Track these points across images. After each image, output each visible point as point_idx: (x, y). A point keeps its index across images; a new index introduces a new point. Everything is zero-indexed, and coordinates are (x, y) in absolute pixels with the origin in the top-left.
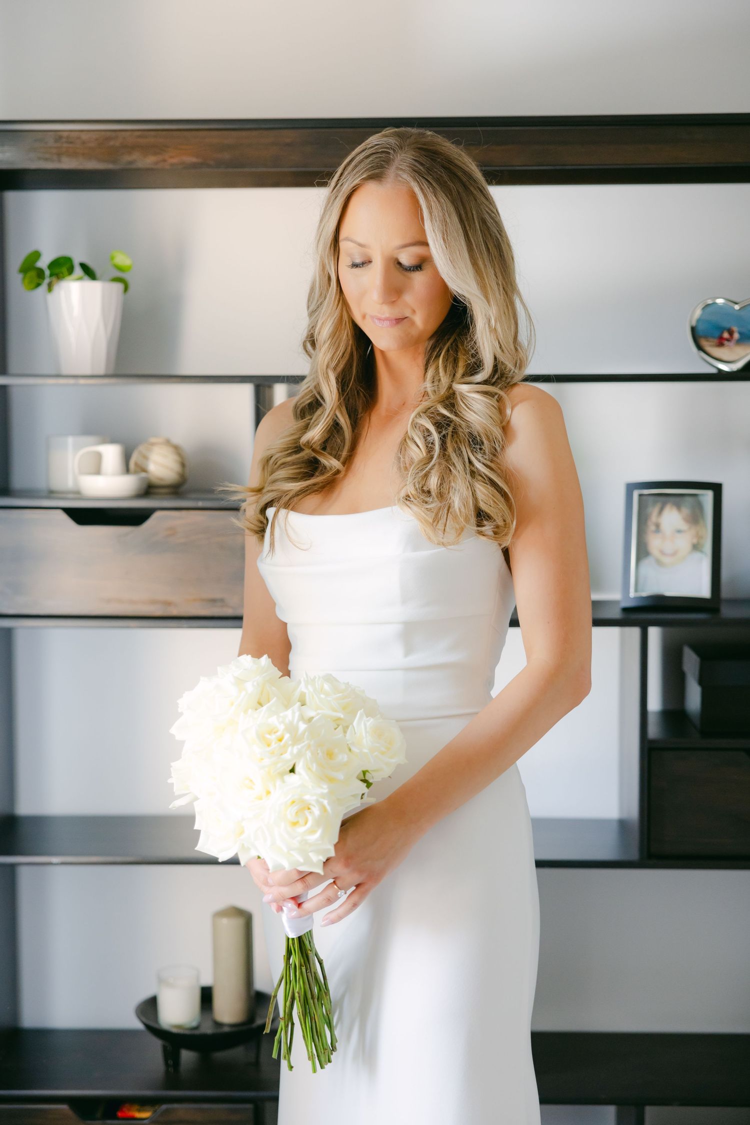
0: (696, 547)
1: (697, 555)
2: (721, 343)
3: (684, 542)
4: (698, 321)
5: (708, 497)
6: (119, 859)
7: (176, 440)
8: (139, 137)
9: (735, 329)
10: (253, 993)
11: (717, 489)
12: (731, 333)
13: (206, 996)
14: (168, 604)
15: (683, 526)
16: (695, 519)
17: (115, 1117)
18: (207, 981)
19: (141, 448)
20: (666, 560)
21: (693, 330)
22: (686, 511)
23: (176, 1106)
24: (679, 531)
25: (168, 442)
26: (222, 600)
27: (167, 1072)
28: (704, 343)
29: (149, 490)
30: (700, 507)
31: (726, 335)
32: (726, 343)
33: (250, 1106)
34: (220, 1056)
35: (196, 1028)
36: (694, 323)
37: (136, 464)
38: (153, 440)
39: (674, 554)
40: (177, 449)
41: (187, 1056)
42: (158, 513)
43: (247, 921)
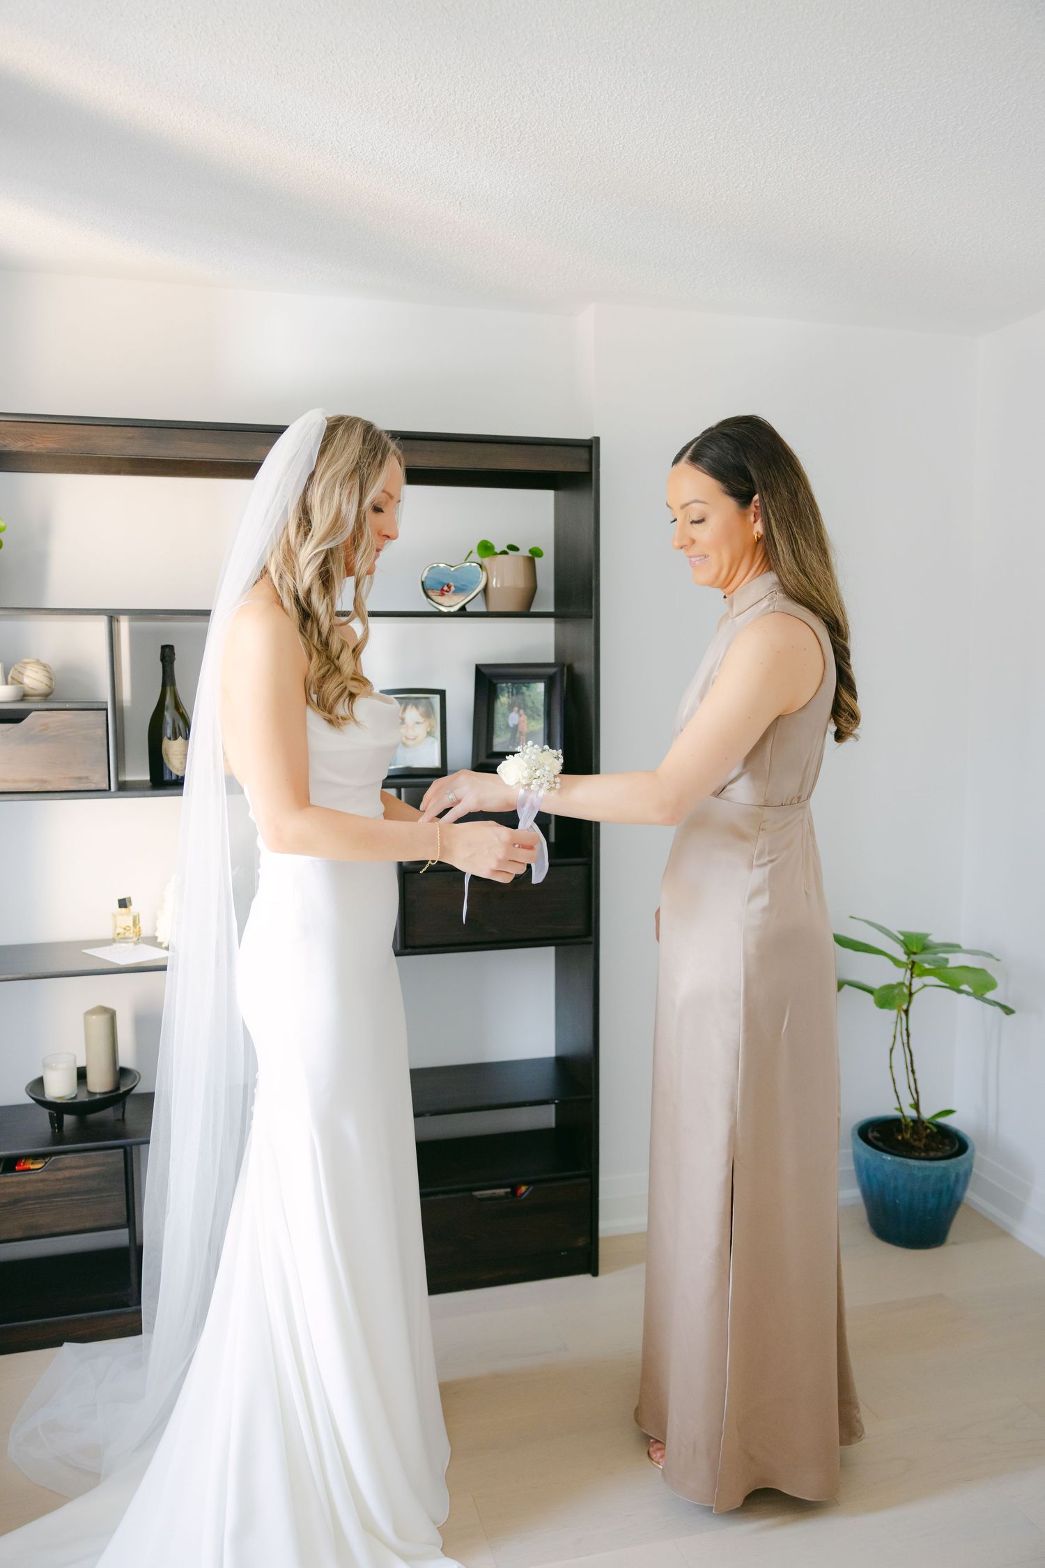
1: (431, 739)
2: (442, 593)
3: (420, 730)
4: (426, 578)
5: (436, 699)
6: (10, 977)
7: (44, 661)
8: (11, 426)
9: (452, 584)
10: (118, 1069)
11: (442, 693)
12: (449, 587)
13: (82, 1074)
14: (44, 782)
15: (421, 719)
16: (428, 714)
17: (15, 1171)
18: (81, 1063)
19: (16, 665)
20: (410, 743)
21: (423, 583)
22: (421, 709)
23: (63, 1156)
24: (416, 723)
25: (38, 662)
26: (87, 778)
27: (53, 1132)
28: (430, 593)
29: (24, 697)
30: (431, 706)
31: (446, 588)
32: (446, 593)
33: (122, 1150)
34: (92, 1117)
35: (75, 1098)
36: (423, 580)
37: (12, 677)
38: (26, 660)
39: (414, 739)
40: (45, 667)
41: (68, 1119)
42: (33, 714)
43: (112, 1016)
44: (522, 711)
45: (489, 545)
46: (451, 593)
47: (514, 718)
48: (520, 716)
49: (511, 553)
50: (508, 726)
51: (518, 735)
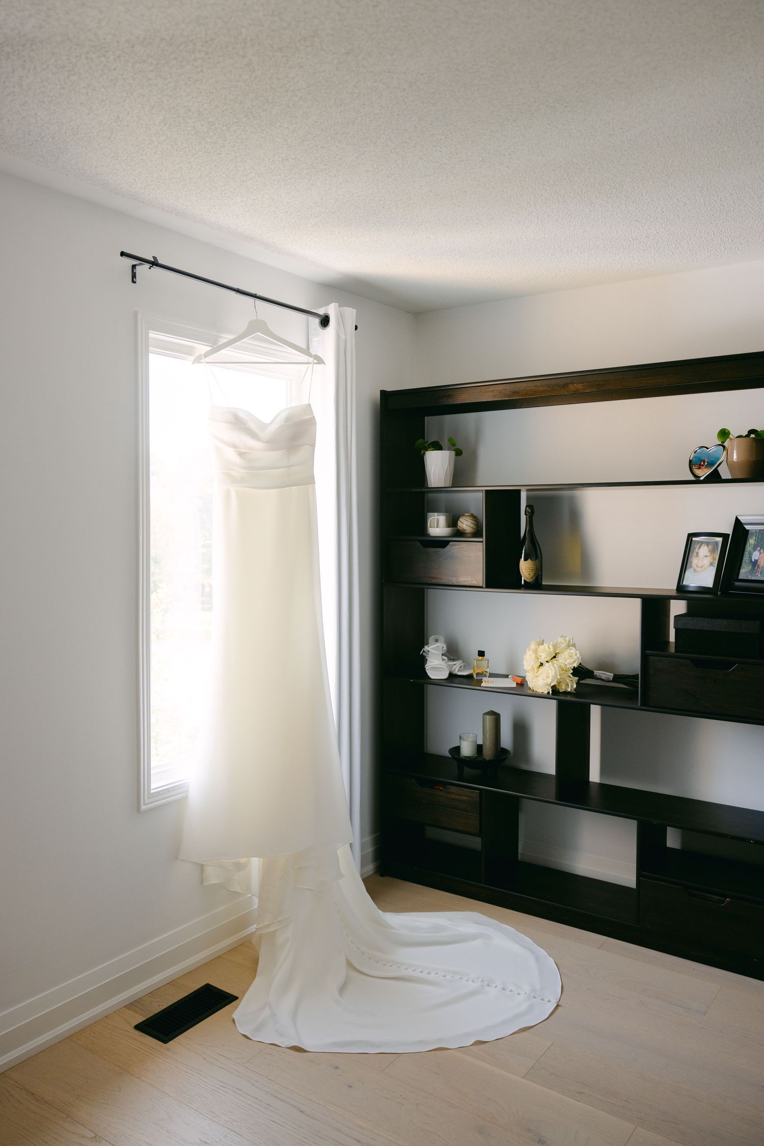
0: (711, 564)
1: (712, 568)
2: (699, 467)
3: (707, 561)
9: (706, 460)
10: (499, 749)
12: (704, 463)
13: (480, 748)
16: (714, 550)
17: (433, 788)
18: (480, 742)
20: (698, 569)
21: (690, 461)
22: (710, 547)
23: (452, 786)
24: (706, 556)
25: (472, 515)
27: (458, 774)
28: (692, 467)
30: (717, 545)
31: (702, 463)
32: (702, 467)
33: (479, 791)
35: (475, 759)
36: (691, 458)
38: (466, 514)
40: (475, 518)
41: (467, 769)
42: (451, 543)
43: (496, 717)
44: (762, 550)
45: (727, 431)
46: (704, 466)
47: (756, 555)
48: (760, 553)
49: (753, 436)
50: (751, 560)
51: (756, 568)
